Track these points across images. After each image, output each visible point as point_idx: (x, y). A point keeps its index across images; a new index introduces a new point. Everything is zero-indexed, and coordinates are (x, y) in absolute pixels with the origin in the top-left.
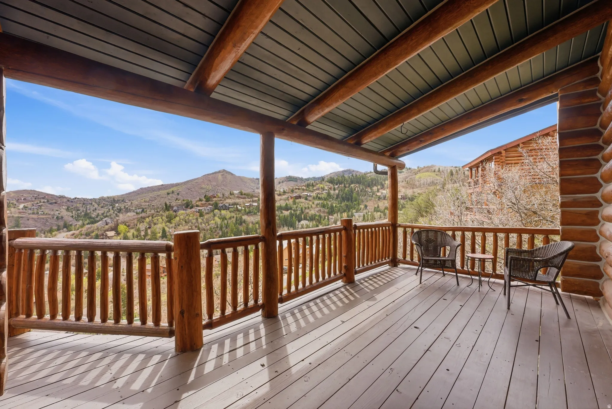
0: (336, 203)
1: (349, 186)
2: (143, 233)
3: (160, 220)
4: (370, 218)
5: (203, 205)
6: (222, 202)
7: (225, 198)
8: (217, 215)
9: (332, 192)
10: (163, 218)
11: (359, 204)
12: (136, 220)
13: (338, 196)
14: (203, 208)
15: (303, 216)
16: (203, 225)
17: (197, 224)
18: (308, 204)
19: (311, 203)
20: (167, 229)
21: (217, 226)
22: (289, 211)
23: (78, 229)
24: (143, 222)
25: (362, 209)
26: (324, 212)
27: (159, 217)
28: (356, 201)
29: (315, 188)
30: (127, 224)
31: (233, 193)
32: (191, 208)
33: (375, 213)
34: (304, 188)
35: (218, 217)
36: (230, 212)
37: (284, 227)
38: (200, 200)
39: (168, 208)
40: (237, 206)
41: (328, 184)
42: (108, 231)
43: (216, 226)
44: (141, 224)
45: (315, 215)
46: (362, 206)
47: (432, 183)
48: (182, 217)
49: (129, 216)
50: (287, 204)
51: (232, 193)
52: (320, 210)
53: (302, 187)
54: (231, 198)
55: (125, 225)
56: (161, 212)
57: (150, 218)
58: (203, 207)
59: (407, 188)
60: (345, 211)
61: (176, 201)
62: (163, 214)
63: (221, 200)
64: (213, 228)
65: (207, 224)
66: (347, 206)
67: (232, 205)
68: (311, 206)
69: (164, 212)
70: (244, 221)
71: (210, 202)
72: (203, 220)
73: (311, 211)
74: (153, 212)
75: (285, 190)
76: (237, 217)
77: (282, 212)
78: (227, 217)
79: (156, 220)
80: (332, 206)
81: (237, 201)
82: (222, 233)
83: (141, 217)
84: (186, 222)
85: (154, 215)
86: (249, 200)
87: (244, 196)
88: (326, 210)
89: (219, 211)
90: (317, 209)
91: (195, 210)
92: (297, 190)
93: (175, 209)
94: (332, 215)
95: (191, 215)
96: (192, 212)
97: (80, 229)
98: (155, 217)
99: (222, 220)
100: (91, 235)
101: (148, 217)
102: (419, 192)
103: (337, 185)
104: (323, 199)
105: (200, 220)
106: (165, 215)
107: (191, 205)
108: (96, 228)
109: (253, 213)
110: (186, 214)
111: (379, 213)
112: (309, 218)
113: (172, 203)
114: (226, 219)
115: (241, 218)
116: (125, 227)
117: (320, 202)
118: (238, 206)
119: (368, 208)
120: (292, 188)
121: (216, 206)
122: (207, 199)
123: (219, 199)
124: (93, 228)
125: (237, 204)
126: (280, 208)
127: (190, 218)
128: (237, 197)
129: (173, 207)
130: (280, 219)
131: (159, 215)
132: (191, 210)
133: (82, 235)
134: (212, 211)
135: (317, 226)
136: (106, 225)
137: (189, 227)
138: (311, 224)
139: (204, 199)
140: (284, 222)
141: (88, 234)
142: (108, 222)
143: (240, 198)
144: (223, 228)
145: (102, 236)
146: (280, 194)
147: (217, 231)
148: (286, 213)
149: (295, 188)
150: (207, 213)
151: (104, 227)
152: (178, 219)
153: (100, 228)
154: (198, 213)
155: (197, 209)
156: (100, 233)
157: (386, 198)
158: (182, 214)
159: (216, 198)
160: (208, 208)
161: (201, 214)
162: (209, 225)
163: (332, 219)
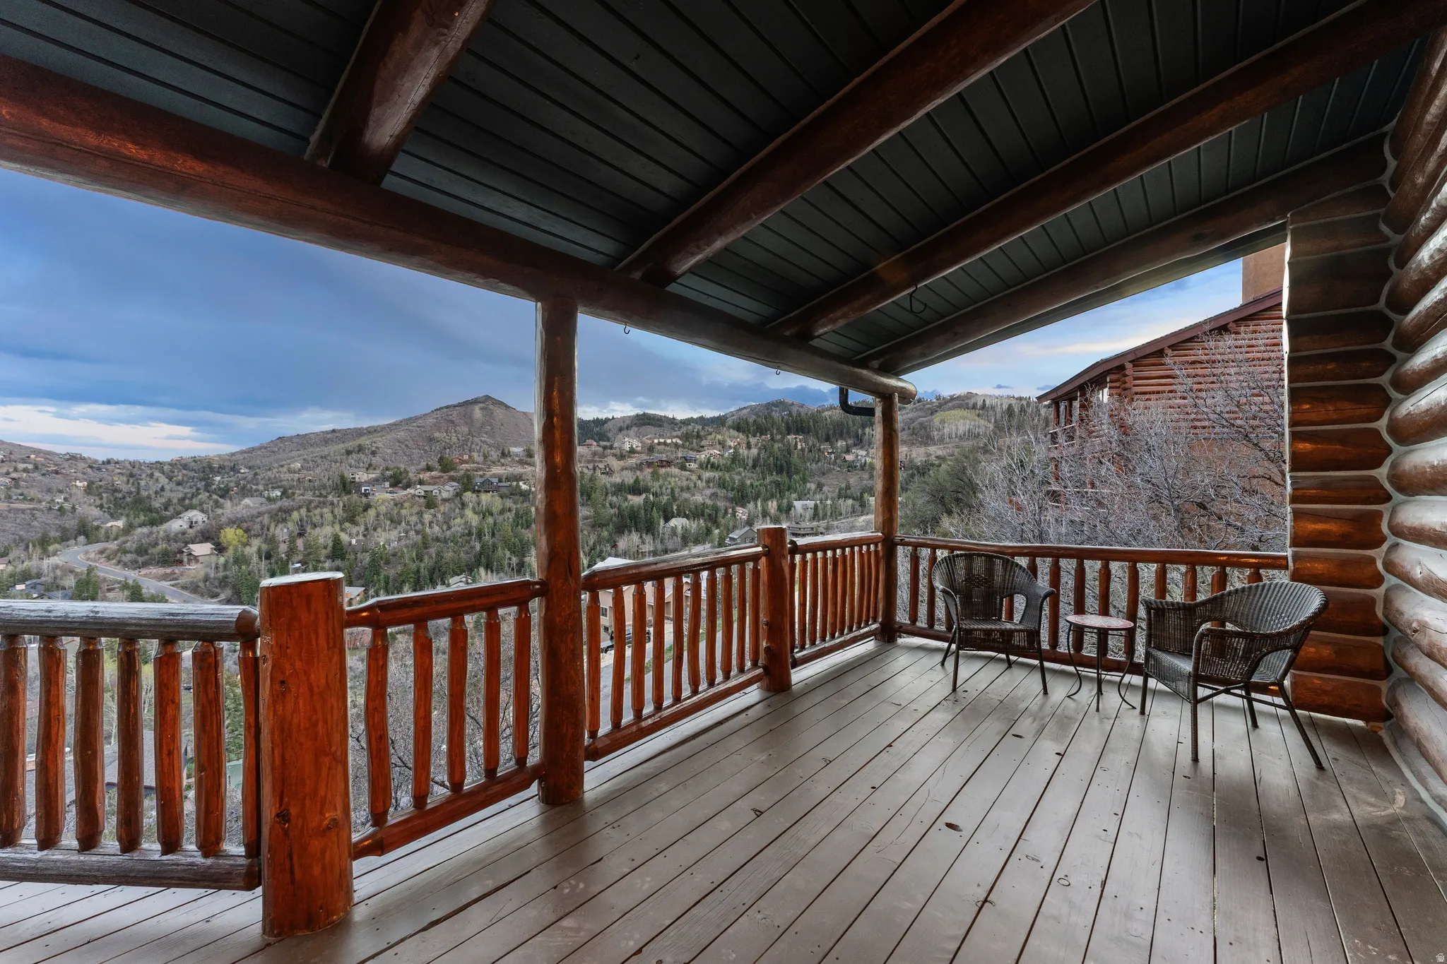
0: (752, 478)
1: (783, 438)
2: (283, 548)
3: (329, 516)
4: (829, 514)
5: (434, 482)
6: (481, 473)
7: (489, 463)
8: (471, 505)
9: (743, 451)
10: (336, 510)
11: (804, 481)
12: (266, 516)
13: (756, 463)
14: (436, 487)
15: (675, 507)
16: (436, 529)
17: (419, 527)
18: (687, 480)
19: (694, 477)
20: (344, 537)
21: (470, 531)
22: (644, 496)
23: (116, 539)
24: (284, 520)
25: (811, 492)
26: (724, 498)
27: (325, 510)
28: (797, 473)
29: (703, 443)
30: (245, 525)
31: (509, 452)
32: (405, 488)
33: (841, 501)
34: (679, 441)
35: (474, 509)
36: (502, 497)
37: (630, 532)
38: (429, 469)
39: (346, 486)
40: (519, 484)
41: (734, 433)
42: (193, 543)
43: (467, 531)
44: (280, 526)
45: (703, 504)
46: (812, 486)
47: (969, 432)
48: (383, 509)
49: (248, 506)
50: (637, 481)
51: (506, 451)
52: (714, 495)
53: (674, 440)
54: (503, 465)
55: (239, 527)
56: (330, 498)
57: (303, 511)
58: (434, 484)
59: (913, 444)
60: (772, 496)
61: (367, 469)
62: (336, 500)
63: (480, 469)
64: (459, 534)
65: (445, 527)
66: (778, 484)
67: (508, 479)
68: (695, 484)
69: (339, 496)
71: (452, 473)
72: (434, 516)
73: (694, 495)
74: (309, 496)
75: (634, 446)
76: (517, 510)
77: (626, 499)
78: (495, 510)
79: (318, 517)
80: (742, 486)
81: (519, 470)
82: (482, 547)
83: (280, 509)
84: (392, 521)
85: (313, 505)
88: (731, 495)
89: (474, 496)
90: (708, 492)
91: (417, 493)
92: (662, 447)
93: (365, 490)
94: (743, 506)
95: (406, 505)
96: (409, 496)
97: (121, 539)
98: (316, 507)
99: (481, 516)
100: (150, 551)
101: (300, 507)
102: (940, 453)
103: (754, 435)
104: (723, 468)
105: (427, 517)
106: (341, 504)
107: (405, 481)
108: (162, 534)
110: (392, 503)
111: (850, 502)
112: (690, 511)
113: (357, 477)
114: (491, 514)
115: (528, 512)
116: (240, 532)
117: (716, 475)
118: (521, 483)
119: (825, 489)
120: (649, 442)
121: (467, 484)
122: (446, 466)
123: (475, 465)
124: (154, 536)
125: (519, 478)
126: (620, 489)
127: (404, 512)
128: (518, 462)
129: (360, 485)
130: (620, 515)
131: (324, 503)
132: (405, 492)
133: (125, 552)
134: (458, 495)
135: (709, 532)
136: (191, 527)
137: (400, 533)
138: (693, 526)
139: (437, 465)
140: (631, 520)
141: (141, 551)
142: (194, 520)
143: (528, 464)
144: (485, 535)
145: (178, 555)
146: (621, 457)
147: (468, 542)
148: (637, 500)
149: (656, 441)
150: (445, 500)
151: (184, 533)
152: (372, 512)
153: (172, 534)
154: (422, 500)
155: (420, 490)
156: (174, 546)
157: (867, 467)
158: (384, 501)
159: (467, 463)
160: (447, 487)
161: (430, 502)
162: (449, 528)
163: (742, 513)
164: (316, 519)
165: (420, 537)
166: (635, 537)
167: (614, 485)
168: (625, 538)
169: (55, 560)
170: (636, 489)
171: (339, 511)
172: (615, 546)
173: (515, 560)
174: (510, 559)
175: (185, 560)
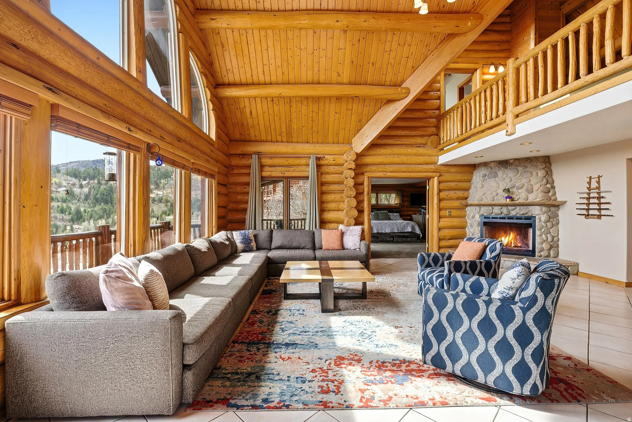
0: (85, 206)
9: (77, 190)
13: (87, 198)
26: (63, 220)
60: (101, 217)
66: (105, 211)
80: (78, 212)
88: (69, 217)
103: (85, 180)
104: (60, 200)
157: (163, 201)
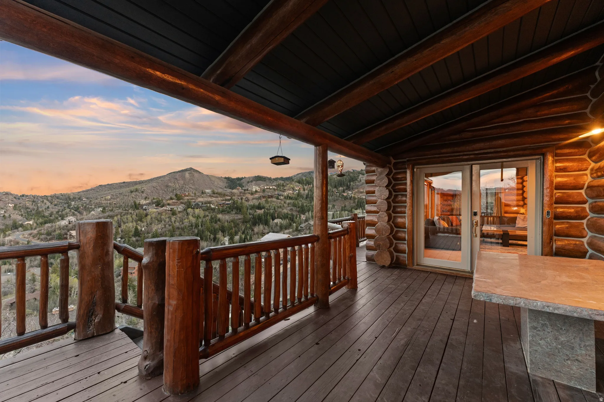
3: (130, 219)
4: (338, 217)
5: (174, 204)
6: (194, 201)
7: (197, 196)
8: (191, 214)
9: (302, 191)
10: (133, 216)
13: (307, 196)
15: (276, 215)
16: (177, 224)
17: (170, 223)
18: (280, 203)
19: (283, 202)
20: (139, 228)
21: (192, 225)
22: (263, 210)
23: (35, 229)
25: (330, 209)
26: (296, 211)
27: (128, 216)
29: (285, 188)
31: (205, 192)
32: (162, 207)
33: (343, 212)
34: (275, 187)
35: (192, 215)
36: (203, 210)
37: (259, 225)
38: (171, 199)
39: (136, 206)
40: (210, 205)
41: (297, 184)
42: (71, 230)
43: (190, 225)
45: (287, 213)
46: (330, 206)
48: (154, 216)
49: (93, 215)
50: (260, 204)
51: (204, 192)
52: (291, 210)
53: (273, 187)
54: (203, 197)
56: (130, 211)
57: (119, 216)
58: (174, 205)
61: (145, 199)
62: (132, 212)
63: (193, 199)
64: (187, 226)
65: (181, 223)
67: (205, 203)
68: (283, 205)
69: (134, 210)
70: (219, 220)
71: (181, 201)
72: (176, 218)
73: (283, 210)
74: (120, 211)
75: (257, 190)
76: (211, 216)
77: (256, 211)
79: (126, 219)
80: (303, 206)
81: (210, 199)
82: (198, 231)
84: (158, 221)
85: (122, 214)
86: (221, 198)
87: (216, 195)
88: (298, 209)
89: (192, 210)
90: (289, 208)
91: (167, 209)
92: (268, 190)
93: (145, 208)
94: (304, 214)
95: (164, 214)
96: (164, 210)
97: (38, 229)
98: (124, 215)
99: (196, 218)
100: (52, 234)
101: (117, 215)
103: (306, 185)
104: (294, 199)
105: (173, 219)
106: (135, 214)
107: (162, 204)
108: (57, 227)
109: (226, 212)
110: (157, 213)
111: (347, 212)
112: (282, 216)
113: (141, 202)
114: (200, 217)
115: (216, 217)
117: (292, 201)
119: (336, 207)
120: (263, 188)
121: (189, 205)
122: (178, 198)
123: (191, 197)
124: (54, 227)
125: (210, 203)
126: (253, 207)
127: (163, 217)
128: (209, 196)
129: (142, 206)
130: (254, 218)
131: (127, 213)
132: (162, 209)
133: (42, 234)
134: (185, 210)
135: (291, 225)
136: (69, 224)
137: (162, 225)
138: (285, 222)
139: (175, 197)
140: (259, 220)
141: (49, 234)
142: (71, 220)
143: (213, 197)
144: (199, 226)
145: (65, 236)
146: (252, 194)
147: (192, 229)
148: (260, 212)
149: (266, 187)
150: (180, 212)
151: (67, 226)
152: (149, 217)
153: (62, 227)
154: (170, 212)
155: (169, 208)
156: (63, 232)
158: (154, 212)
159: (188, 196)
160: (180, 207)
161: (174, 213)
162: (183, 223)
163: (303, 217)
164: (125, 220)
165: (171, 227)
166: (261, 227)
167: (250, 206)
168: (257, 227)
169: (10, 238)
170: (259, 207)
171: (134, 216)
172: (253, 230)
173: (212, 236)
174: (210, 236)
175: (68, 237)
